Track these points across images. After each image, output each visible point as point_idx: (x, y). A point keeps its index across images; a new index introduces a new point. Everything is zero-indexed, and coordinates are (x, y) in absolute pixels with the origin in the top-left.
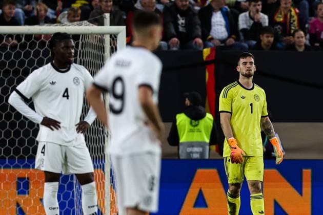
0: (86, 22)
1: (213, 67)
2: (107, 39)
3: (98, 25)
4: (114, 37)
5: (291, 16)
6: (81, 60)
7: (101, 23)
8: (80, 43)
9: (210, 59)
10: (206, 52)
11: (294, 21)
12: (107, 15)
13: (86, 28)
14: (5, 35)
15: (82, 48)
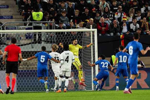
0: (85, 28)
1: (123, 40)
2: (92, 33)
3: (89, 29)
4: (93, 32)
5: (146, 24)
6: (84, 39)
7: (89, 28)
8: (83, 34)
9: (123, 38)
10: (121, 36)
11: (147, 26)
12: (91, 26)
13: (85, 30)
14: (58, 32)
15: (84, 36)
